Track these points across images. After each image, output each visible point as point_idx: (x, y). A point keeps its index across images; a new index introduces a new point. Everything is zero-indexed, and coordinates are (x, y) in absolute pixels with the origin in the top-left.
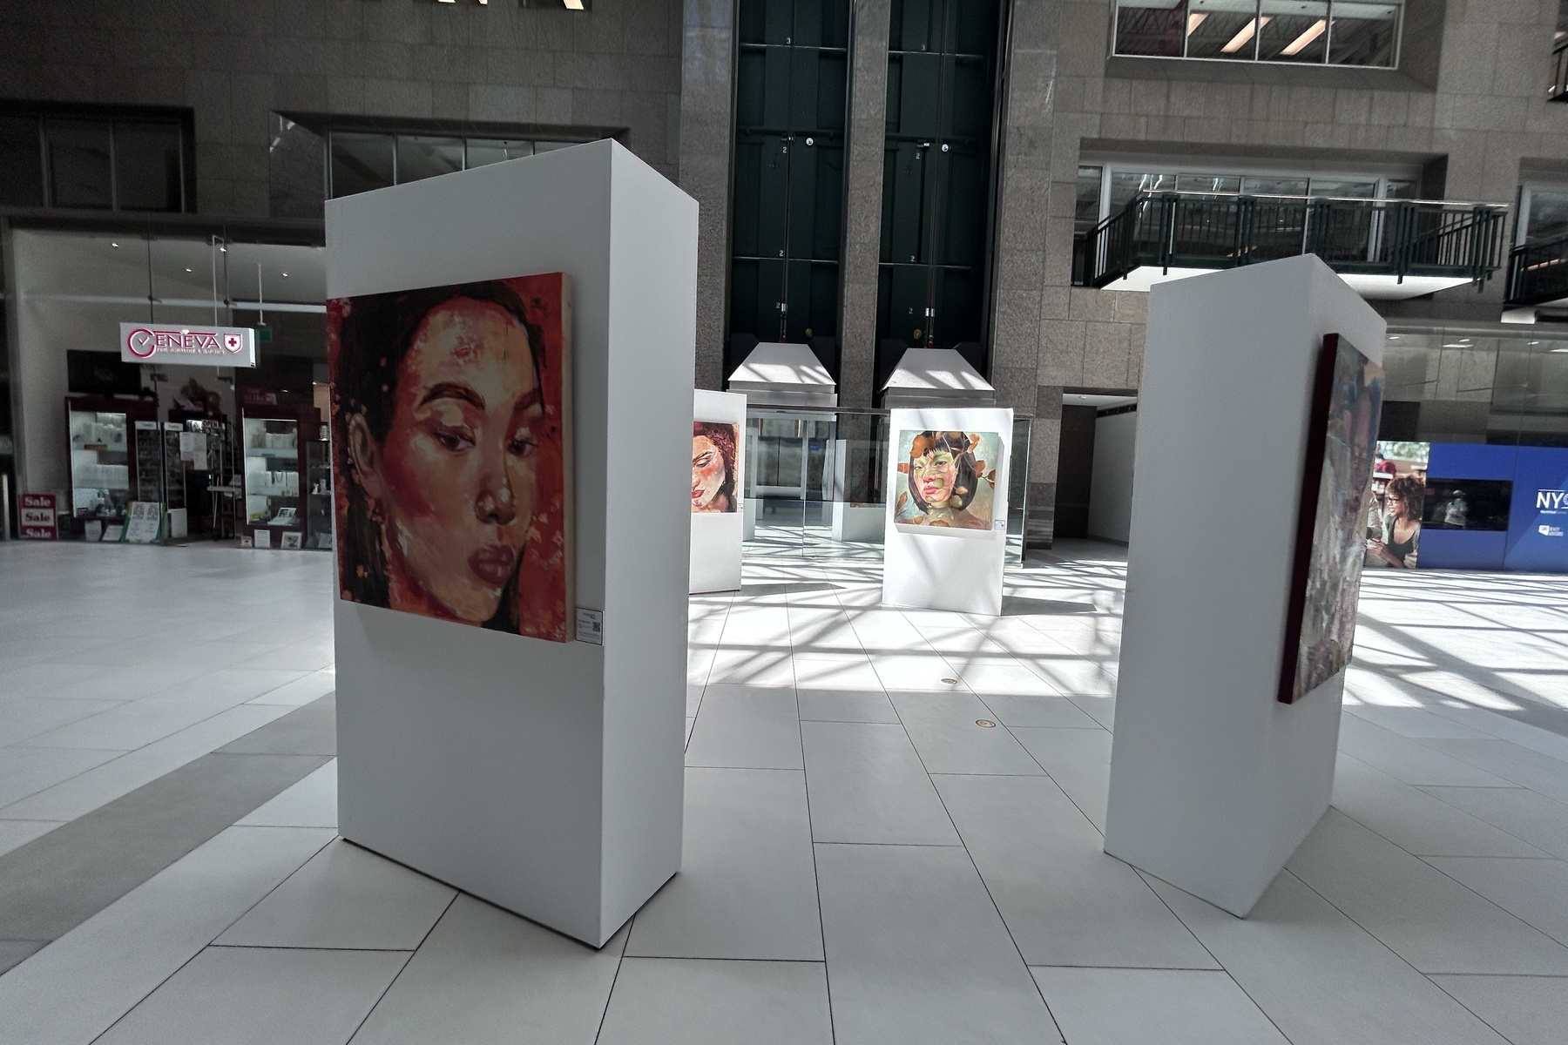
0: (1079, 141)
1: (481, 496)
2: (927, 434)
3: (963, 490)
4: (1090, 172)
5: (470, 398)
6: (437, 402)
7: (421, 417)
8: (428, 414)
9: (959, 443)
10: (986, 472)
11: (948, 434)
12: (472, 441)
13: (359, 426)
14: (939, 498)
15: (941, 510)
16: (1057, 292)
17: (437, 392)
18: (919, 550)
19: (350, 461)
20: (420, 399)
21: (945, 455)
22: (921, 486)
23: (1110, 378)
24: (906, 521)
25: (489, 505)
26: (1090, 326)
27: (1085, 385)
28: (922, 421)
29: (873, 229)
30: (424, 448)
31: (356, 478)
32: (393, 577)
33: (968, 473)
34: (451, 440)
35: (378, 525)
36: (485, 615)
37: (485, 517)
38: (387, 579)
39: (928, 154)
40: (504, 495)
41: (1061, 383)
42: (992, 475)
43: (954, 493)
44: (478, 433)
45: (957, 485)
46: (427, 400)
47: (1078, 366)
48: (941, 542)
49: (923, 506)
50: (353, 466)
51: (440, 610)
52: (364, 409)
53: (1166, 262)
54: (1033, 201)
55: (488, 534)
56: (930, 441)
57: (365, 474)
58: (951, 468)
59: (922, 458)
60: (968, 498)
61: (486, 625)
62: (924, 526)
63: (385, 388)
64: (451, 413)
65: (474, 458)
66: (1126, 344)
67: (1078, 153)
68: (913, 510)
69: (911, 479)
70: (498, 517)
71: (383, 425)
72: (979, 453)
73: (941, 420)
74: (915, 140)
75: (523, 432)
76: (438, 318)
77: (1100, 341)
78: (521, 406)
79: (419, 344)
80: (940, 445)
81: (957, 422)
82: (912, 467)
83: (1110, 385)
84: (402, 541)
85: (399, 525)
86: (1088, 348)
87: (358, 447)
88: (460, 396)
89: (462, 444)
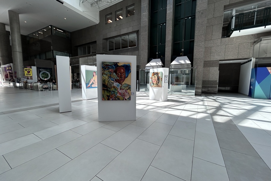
0: (223, 6)
4: (230, 11)
9: (157, 74)
10: (160, 78)
11: (156, 72)
14: (155, 83)
16: (218, 40)
18: (153, 91)
21: (156, 76)
22: (153, 81)
23: (232, 57)
24: (152, 86)
26: (227, 46)
27: (225, 59)
29: (170, 38)
33: (158, 78)
39: (186, 20)
41: (219, 59)
42: (162, 79)
45: (157, 80)
47: (223, 55)
48: (156, 89)
49: (153, 84)
53: (240, 29)
54: (202, 25)
56: (154, 74)
58: (156, 78)
59: (153, 76)
60: (158, 82)
62: (154, 87)
66: (237, 48)
67: (223, 9)
72: (160, 75)
73: (156, 70)
74: (183, 18)
77: (230, 49)
80: (155, 74)
81: (157, 70)
82: (152, 78)
83: (233, 58)
86: (226, 51)
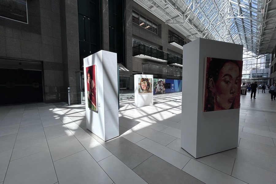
1: (231, 91)
2: (143, 79)
3: (148, 87)
5: (231, 76)
6: (226, 77)
7: (223, 79)
8: (224, 78)
9: (147, 80)
10: (151, 84)
11: (145, 78)
12: (230, 82)
13: (211, 80)
14: (145, 88)
15: (145, 90)
17: (226, 75)
18: (142, 97)
19: (209, 86)
20: (223, 76)
21: (145, 82)
22: (142, 87)
23: (136, 70)
24: (140, 93)
25: (232, 91)
27: (133, 71)
28: (141, 76)
30: (223, 84)
31: (210, 89)
32: (215, 105)
33: (149, 84)
34: (227, 82)
35: (214, 97)
36: (229, 108)
37: (231, 93)
38: (214, 106)
40: (234, 90)
43: (147, 87)
44: (231, 81)
45: (147, 86)
46: (224, 76)
49: (143, 90)
50: (210, 87)
51: (223, 109)
52: (213, 77)
53: (145, 54)
55: (231, 96)
57: (212, 88)
58: (146, 84)
59: (142, 82)
61: (229, 109)
62: (143, 93)
63: (217, 74)
64: (228, 78)
65: (230, 85)
66: (137, 65)
68: (141, 91)
69: (141, 86)
70: (233, 93)
71: (216, 80)
73: (144, 76)
75: (237, 81)
76: (227, 64)
77: (134, 64)
78: (237, 78)
79: (223, 67)
80: (145, 80)
82: (141, 84)
84: (218, 99)
85: (217, 96)
87: (211, 84)
88: (229, 76)
89: (229, 83)
